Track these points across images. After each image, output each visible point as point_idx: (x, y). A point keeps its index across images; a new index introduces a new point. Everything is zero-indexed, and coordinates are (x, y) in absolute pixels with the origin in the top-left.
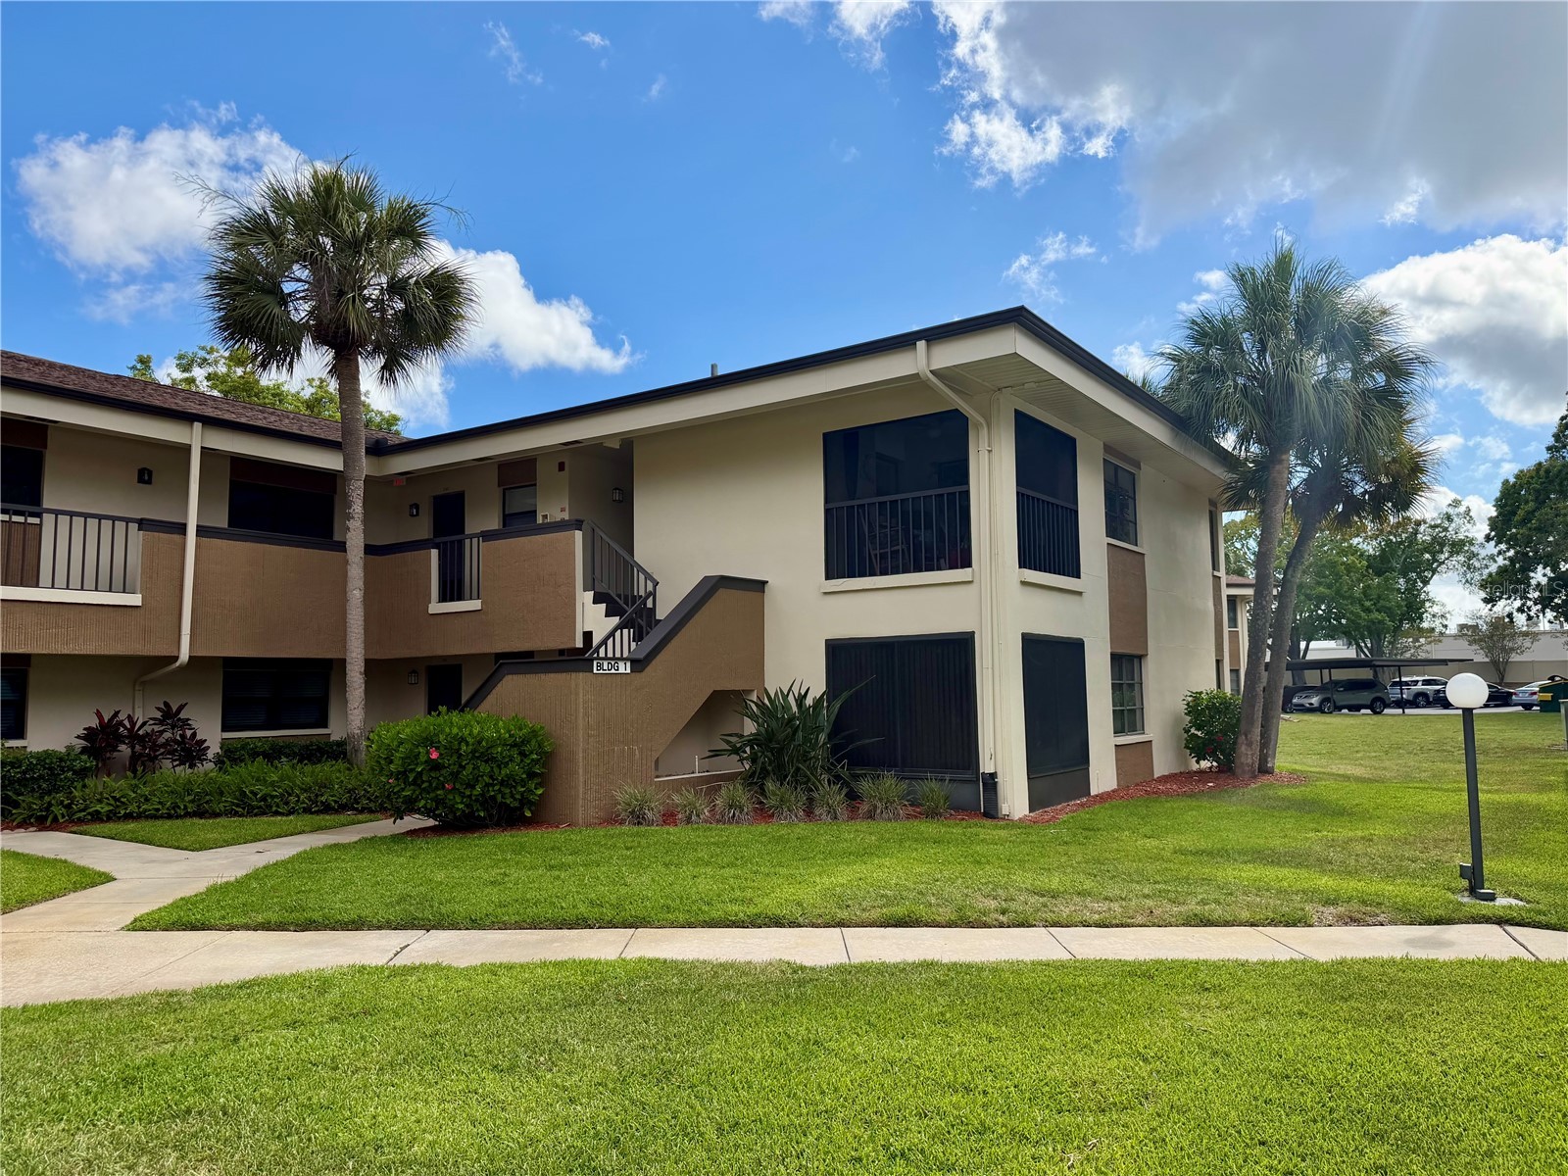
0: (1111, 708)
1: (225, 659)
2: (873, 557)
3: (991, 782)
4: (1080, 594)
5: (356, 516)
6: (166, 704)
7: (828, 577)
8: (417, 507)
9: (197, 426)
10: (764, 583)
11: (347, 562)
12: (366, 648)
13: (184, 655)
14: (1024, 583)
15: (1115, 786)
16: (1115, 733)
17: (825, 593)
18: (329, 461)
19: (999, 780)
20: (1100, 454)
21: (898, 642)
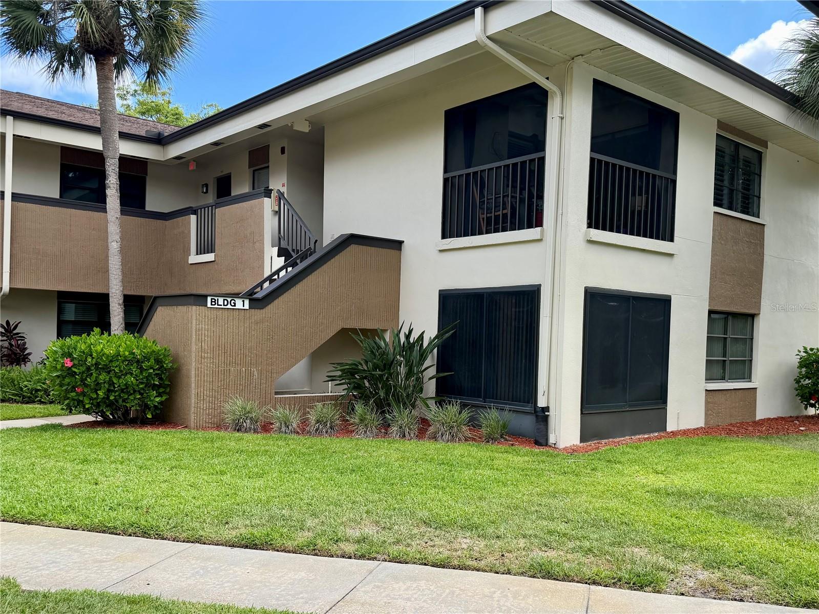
0: (705, 358)
1: (59, 292)
2: (481, 220)
3: (542, 416)
4: (671, 255)
5: (111, 186)
6: (8, 322)
7: (444, 236)
8: (207, 185)
9: (10, 119)
10: (401, 243)
11: (107, 221)
12: (124, 287)
13: (6, 287)
14: (591, 242)
15: (701, 424)
16: (706, 380)
17: (441, 251)
18: (93, 143)
19: (552, 413)
20: (714, 130)
21: (487, 293)
